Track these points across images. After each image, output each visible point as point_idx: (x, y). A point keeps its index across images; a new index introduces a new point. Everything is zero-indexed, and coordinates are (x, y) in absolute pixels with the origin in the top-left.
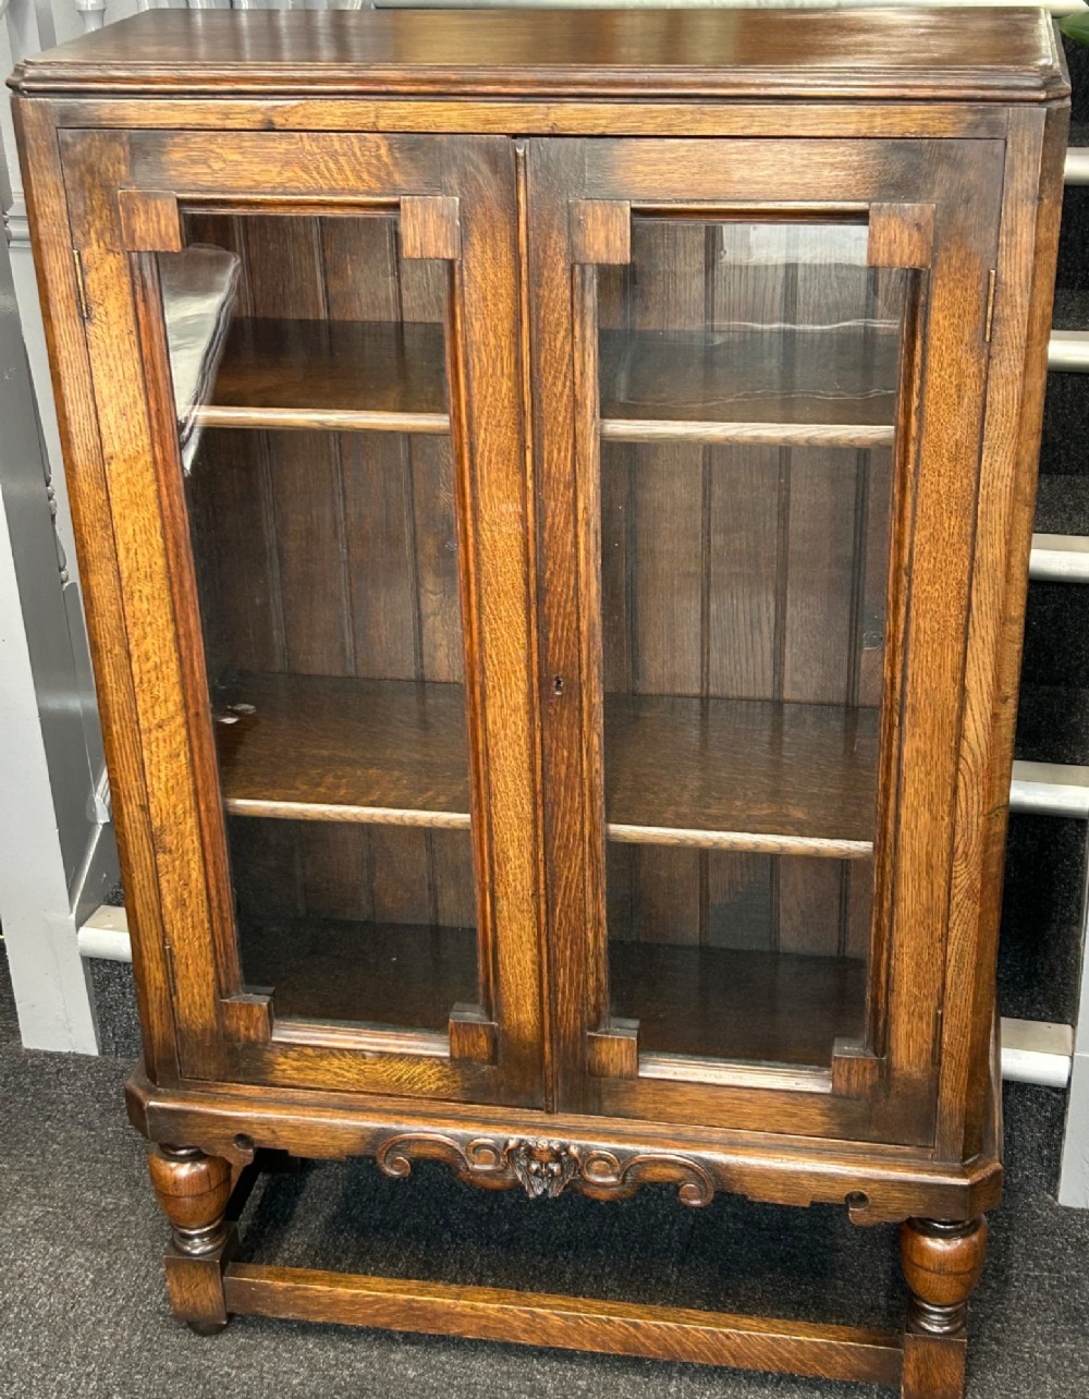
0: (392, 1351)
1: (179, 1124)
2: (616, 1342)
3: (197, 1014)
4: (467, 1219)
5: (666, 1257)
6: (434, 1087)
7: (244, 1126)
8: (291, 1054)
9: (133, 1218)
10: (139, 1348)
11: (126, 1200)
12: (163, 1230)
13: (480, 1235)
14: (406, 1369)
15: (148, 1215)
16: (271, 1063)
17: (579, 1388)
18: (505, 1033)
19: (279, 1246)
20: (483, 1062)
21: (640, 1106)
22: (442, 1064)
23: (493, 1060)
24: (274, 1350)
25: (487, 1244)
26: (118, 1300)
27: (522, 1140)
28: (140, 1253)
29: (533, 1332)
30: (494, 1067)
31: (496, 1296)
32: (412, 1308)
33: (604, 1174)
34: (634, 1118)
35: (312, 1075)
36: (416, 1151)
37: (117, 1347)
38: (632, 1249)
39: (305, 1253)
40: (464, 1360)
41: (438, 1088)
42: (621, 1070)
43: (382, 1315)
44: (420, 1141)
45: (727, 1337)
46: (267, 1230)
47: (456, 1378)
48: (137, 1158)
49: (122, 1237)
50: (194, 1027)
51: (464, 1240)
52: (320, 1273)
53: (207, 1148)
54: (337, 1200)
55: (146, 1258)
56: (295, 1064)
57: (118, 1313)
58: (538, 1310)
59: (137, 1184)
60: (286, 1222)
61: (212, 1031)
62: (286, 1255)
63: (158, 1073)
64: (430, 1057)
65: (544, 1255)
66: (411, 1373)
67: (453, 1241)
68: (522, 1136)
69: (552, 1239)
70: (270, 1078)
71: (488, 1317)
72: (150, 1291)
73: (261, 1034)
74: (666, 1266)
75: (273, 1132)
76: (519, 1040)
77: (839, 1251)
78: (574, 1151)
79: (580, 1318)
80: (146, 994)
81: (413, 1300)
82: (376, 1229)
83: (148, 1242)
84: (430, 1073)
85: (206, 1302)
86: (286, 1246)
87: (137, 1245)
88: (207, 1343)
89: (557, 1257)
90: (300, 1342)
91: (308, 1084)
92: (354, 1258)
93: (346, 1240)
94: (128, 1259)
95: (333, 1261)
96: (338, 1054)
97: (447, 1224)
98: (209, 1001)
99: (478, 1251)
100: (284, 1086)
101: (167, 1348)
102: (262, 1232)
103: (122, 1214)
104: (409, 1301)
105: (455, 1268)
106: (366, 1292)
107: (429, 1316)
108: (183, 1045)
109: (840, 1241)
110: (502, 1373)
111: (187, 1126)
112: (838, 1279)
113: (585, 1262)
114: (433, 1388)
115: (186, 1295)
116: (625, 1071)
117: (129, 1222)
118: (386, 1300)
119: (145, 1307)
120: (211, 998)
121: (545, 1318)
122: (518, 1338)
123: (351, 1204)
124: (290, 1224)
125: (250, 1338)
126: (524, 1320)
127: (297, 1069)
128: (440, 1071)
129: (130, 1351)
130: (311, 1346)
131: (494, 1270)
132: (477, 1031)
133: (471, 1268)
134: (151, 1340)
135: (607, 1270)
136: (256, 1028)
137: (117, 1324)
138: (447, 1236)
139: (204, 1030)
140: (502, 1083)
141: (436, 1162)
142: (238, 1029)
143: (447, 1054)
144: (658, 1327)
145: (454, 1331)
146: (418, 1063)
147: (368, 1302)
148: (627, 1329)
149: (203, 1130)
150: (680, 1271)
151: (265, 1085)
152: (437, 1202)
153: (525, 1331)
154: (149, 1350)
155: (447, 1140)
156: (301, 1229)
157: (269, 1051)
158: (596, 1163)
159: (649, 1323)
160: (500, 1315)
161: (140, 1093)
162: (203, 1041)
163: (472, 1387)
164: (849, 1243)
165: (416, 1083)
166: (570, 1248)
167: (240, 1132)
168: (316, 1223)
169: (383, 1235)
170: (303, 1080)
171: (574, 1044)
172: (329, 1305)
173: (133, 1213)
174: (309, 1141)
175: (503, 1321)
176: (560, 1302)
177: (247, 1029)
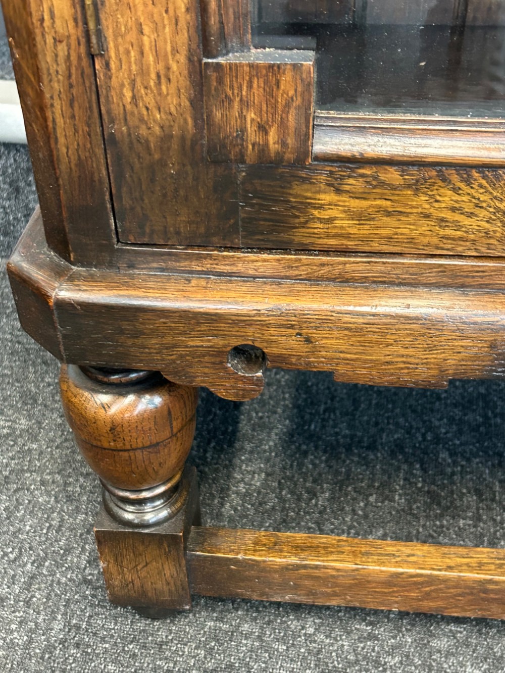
0: (432, 635)
1: (122, 332)
3: (150, 100)
4: (460, 432)
7: (250, 331)
8: (353, 183)
9: (35, 446)
10: (62, 642)
11: (24, 423)
12: (75, 461)
15: (53, 441)
16: (305, 206)
19: (229, 476)
24: (259, 638)
26: (25, 565)
28: (48, 494)
35: (388, 226)
37: (31, 641)
39: (265, 485)
43: (434, 599)
46: (208, 455)
48: (31, 369)
49: (23, 471)
50: (143, 131)
51: (468, 460)
52: (332, 539)
53: (175, 373)
54: (288, 412)
55: (57, 501)
56: (355, 204)
57: (28, 586)
59: (35, 401)
60: (231, 444)
61: (183, 139)
62: (242, 488)
63: (70, 236)
67: (455, 463)
70: (299, 236)
72: (68, 550)
73: (290, 141)
75: (308, 340)
80: (35, 56)
82: (349, 449)
83: (58, 477)
85: (160, 585)
86: (238, 476)
87: (43, 483)
88: (161, 630)
90: (294, 624)
91: (376, 246)
92: (333, 491)
93: (315, 465)
94: (33, 503)
95: (305, 496)
96: (455, 178)
97: (437, 440)
98: (178, 65)
100: (326, 252)
101: (103, 640)
102: (204, 458)
103: (20, 441)
106: (412, 571)
108: (120, 176)
111: (137, 334)
115: (129, 577)
117: (30, 450)
118: (445, 580)
119: (63, 574)
120: (182, 58)
123: (307, 417)
124: (237, 445)
125: (220, 619)
127: (360, 217)
129: (50, 648)
130: (311, 631)
134: (78, 627)
136: (283, 125)
137: (28, 603)
139: (166, 138)
142: (243, 130)
147: (415, 583)
149: (168, 340)
151: (286, 251)
152: (414, 411)
154: (77, 646)
156: (251, 452)
157: (304, 180)
161: (38, 275)
162: (163, 163)
167: (240, 342)
168: (271, 441)
169: (359, 456)
170: (366, 240)
172: (350, 587)
173: (34, 438)
174: (379, 354)
177: (263, 129)
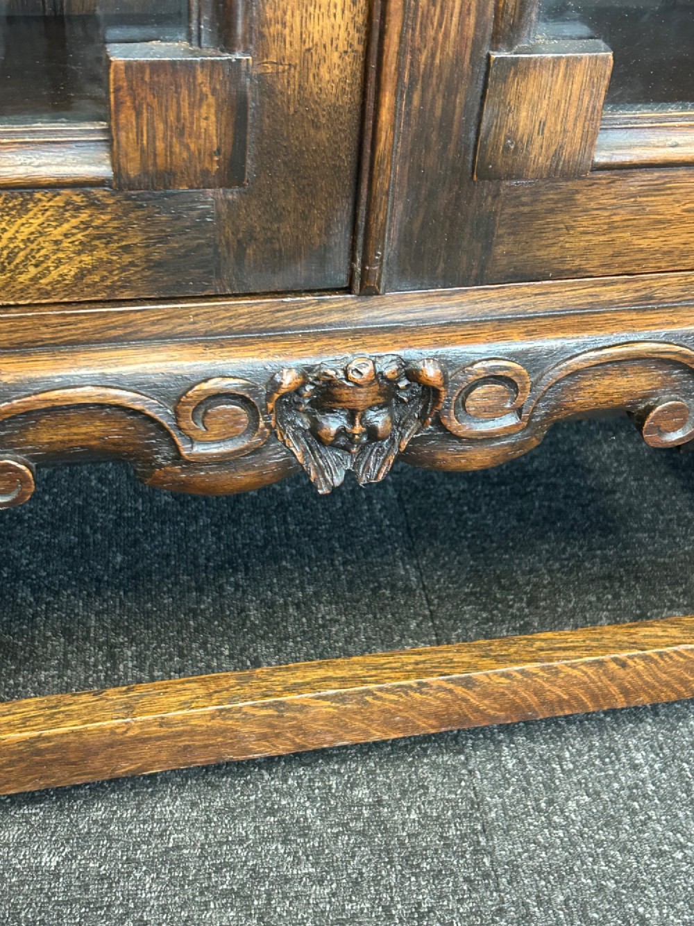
2: (427, 716)
5: (386, 552)
6: (70, 270)
13: (80, 580)
14: (36, 855)
17: (360, 803)
18: (266, 87)
20: (205, 181)
21: (575, 243)
22: (93, 204)
23: (232, 173)
25: (98, 593)
27: (310, 369)
29: (277, 736)
30: (232, 195)
31: (201, 692)
32: (39, 752)
33: (494, 412)
34: (559, 275)
36: (47, 436)
38: (332, 550)
40: (138, 807)
41: (82, 274)
42: (557, 154)
44: (57, 411)
45: (623, 665)
47: (137, 846)
58: (288, 698)
64: (56, 186)
65: (200, 590)
66: (50, 861)
68: (308, 361)
69: (202, 561)
71: (192, 733)
74: (393, 565)
76: (302, 101)
77: (614, 492)
78: (431, 372)
79: (369, 692)
81: (40, 739)
84: (57, 233)
89: (221, 587)
99: (86, 606)
104: (30, 742)
105: (59, 643)
107: (72, 757)
109: (608, 479)
110: (219, 812)
112: (637, 530)
113: (270, 586)
114: (102, 878)
116: (565, 154)
121: (302, 708)
122: (250, 751)
126: (263, 722)
128: (86, 225)
131: (127, 631)
132: (193, 87)
133: (86, 639)
135: (310, 590)
138: (25, 593)
140: (250, 235)
141: (95, 455)
143: (103, 170)
144: (507, 675)
145: (124, 768)
146: (23, 209)
148: (451, 691)
150: (417, 567)
153: (264, 737)
155: (125, 397)
158: (479, 391)
159: (490, 674)
160: (217, 723)
163: (174, 855)
164: (619, 480)
165: (17, 270)
166: (236, 570)
171: (451, 91)
175: (222, 732)
176: (321, 673)
